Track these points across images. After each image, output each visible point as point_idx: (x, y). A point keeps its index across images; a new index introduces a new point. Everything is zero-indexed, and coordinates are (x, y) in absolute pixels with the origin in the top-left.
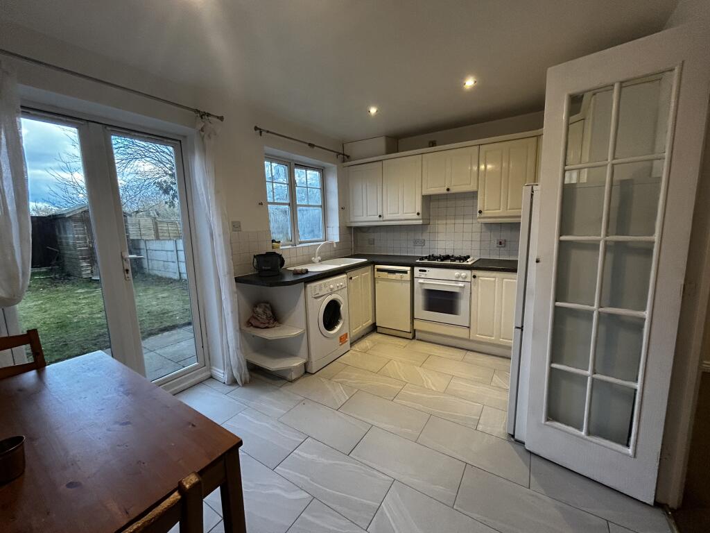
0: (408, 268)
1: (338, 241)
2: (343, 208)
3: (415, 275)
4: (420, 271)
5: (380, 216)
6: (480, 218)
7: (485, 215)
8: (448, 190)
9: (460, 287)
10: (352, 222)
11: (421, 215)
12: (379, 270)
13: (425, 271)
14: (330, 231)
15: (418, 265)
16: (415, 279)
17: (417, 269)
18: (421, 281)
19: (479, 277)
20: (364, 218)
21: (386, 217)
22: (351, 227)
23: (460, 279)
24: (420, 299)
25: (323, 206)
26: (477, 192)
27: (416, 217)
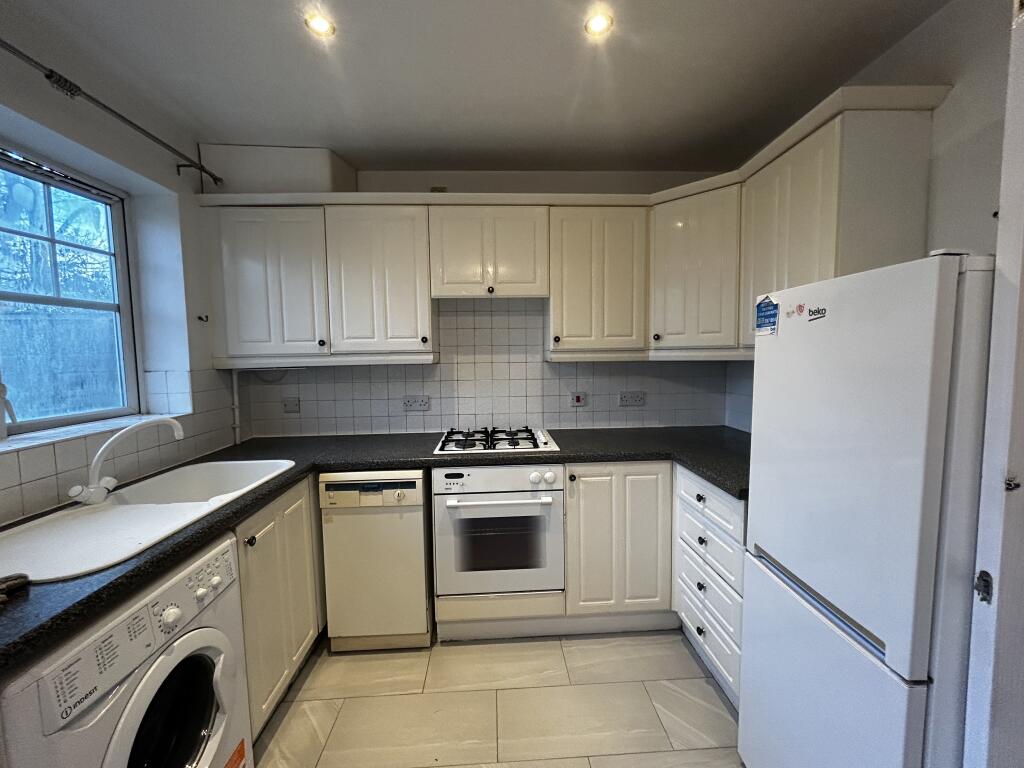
0: (416, 475)
1: (189, 410)
2: (204, 319)
3: (436, 489)
4: (448, 476)
5: (322, 343)
6: (554, 352)
7: (566, 347)
8: (491, 290)
9: (543, 504)
10: (233, 357)
11: (430, 342)
12: (331, 487)
13: (460, 476)
14: (154, 383)
15: (443, 463)
16: (436, 500)
17: (438, 474)
18: (452, 501)
19: (579, 477)
20: (274, 346)
21: (340, 344)
22: (230, 371)
23: (542, 486)
24: (448, 546)
25: (125, 308)
26: (548, 299)
27: (421, 347)
